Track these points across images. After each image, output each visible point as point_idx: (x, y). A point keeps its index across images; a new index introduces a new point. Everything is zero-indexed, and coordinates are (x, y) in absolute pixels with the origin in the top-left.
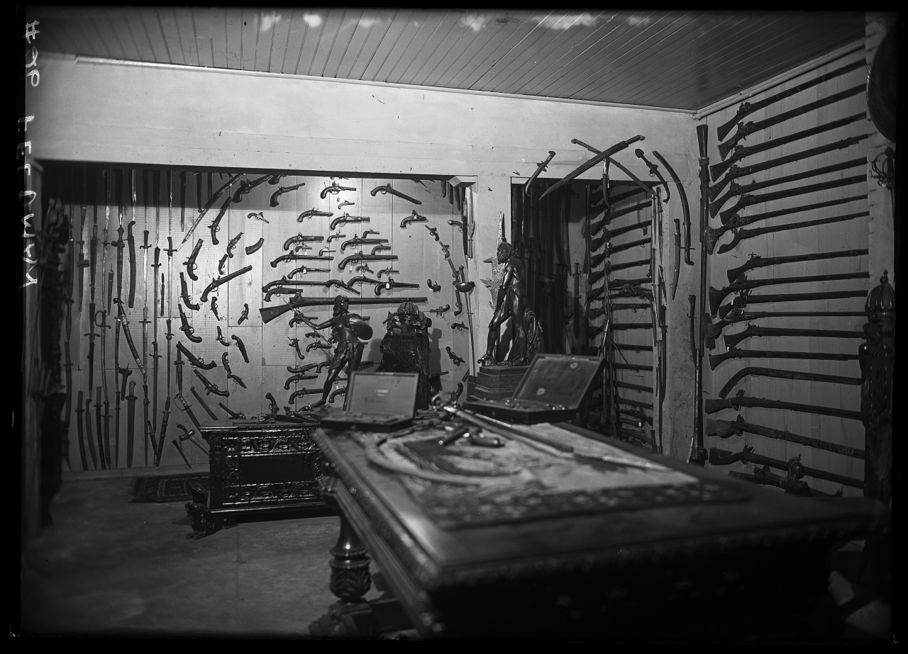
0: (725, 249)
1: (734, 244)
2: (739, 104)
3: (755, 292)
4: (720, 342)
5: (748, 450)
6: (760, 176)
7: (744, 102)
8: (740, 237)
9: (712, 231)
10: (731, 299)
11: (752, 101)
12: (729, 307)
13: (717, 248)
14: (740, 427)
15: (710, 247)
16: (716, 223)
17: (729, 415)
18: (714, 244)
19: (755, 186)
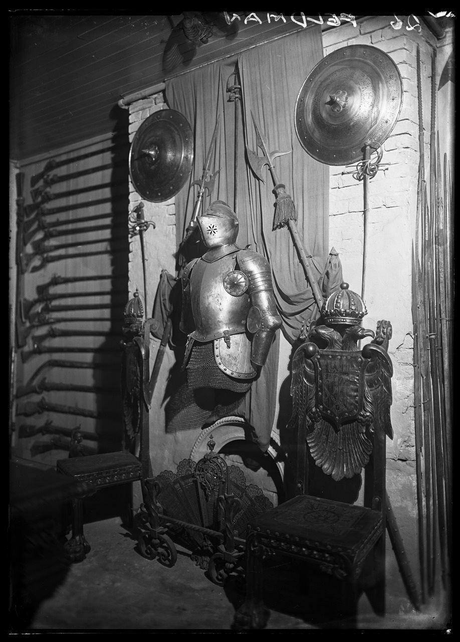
0: (35, 269)
1: (42, 266)
2: (48, 161)
3: (55, 303)
4: (30, 341)
5: (48, 424)
6: (63, 216)
7: (52, 159)
8: (46, 261)
9: (26, 255)
10: (39, 308)
11: (58, 160)
12: (38, 314)
13: (30, 269)
14: (43, 407)
15: (24, 267)
16: (29, 249)
17: (36, 398)
18: (27, 265)
19: (59, 223)
